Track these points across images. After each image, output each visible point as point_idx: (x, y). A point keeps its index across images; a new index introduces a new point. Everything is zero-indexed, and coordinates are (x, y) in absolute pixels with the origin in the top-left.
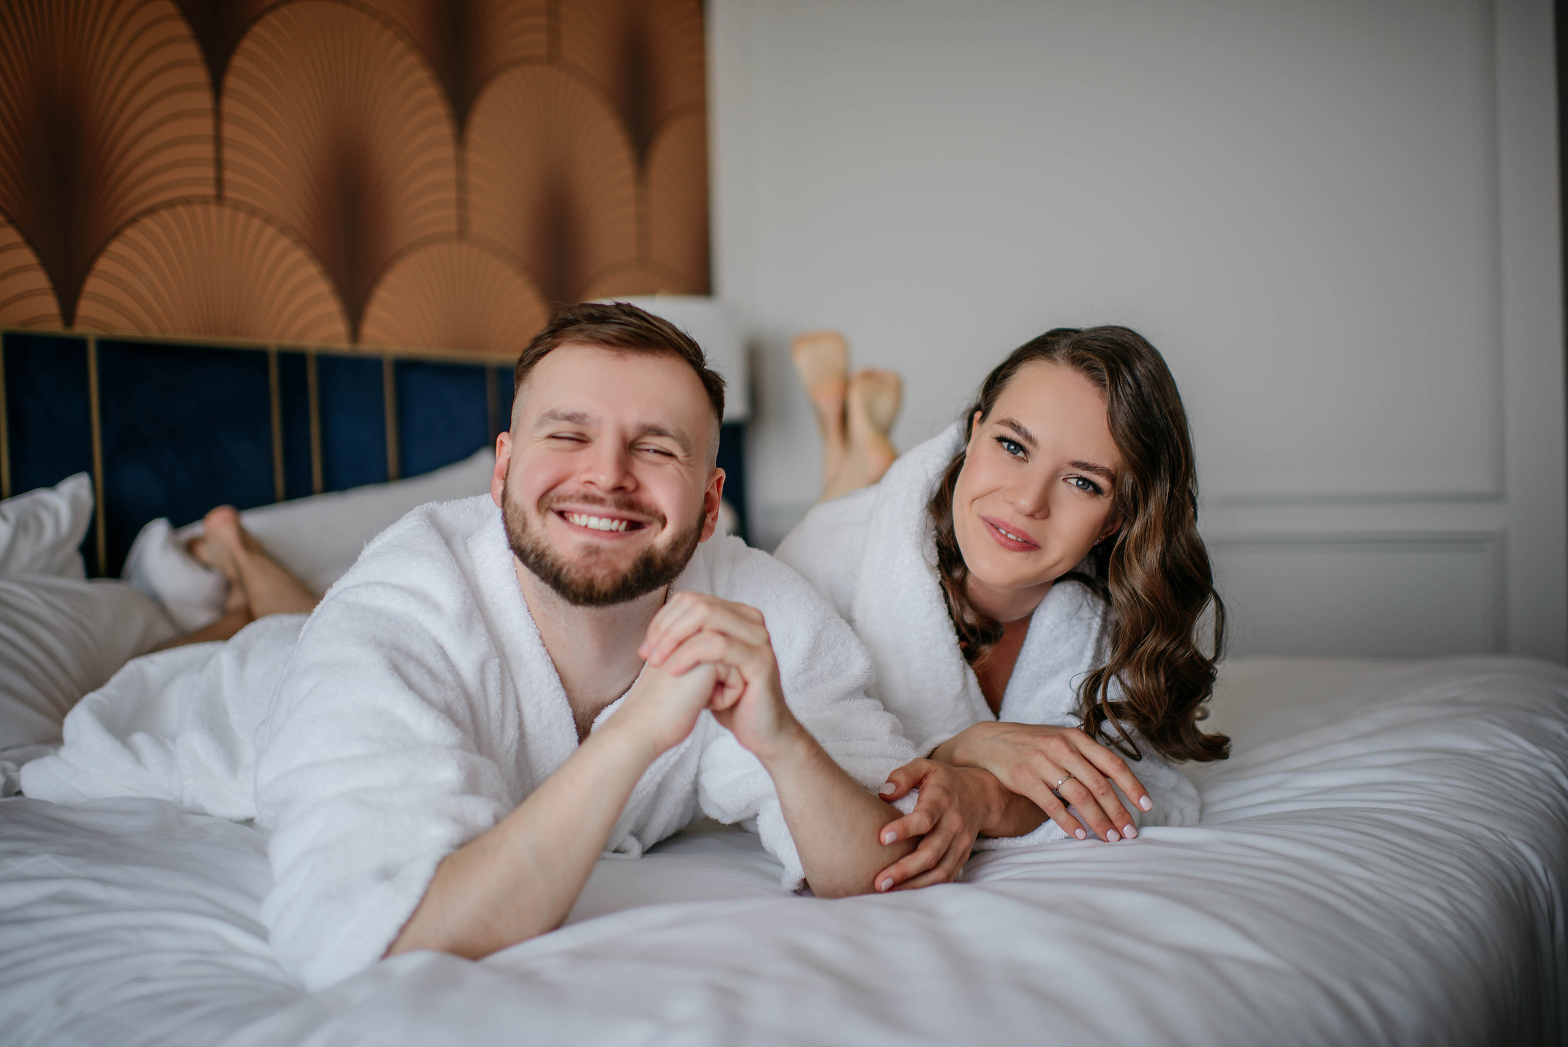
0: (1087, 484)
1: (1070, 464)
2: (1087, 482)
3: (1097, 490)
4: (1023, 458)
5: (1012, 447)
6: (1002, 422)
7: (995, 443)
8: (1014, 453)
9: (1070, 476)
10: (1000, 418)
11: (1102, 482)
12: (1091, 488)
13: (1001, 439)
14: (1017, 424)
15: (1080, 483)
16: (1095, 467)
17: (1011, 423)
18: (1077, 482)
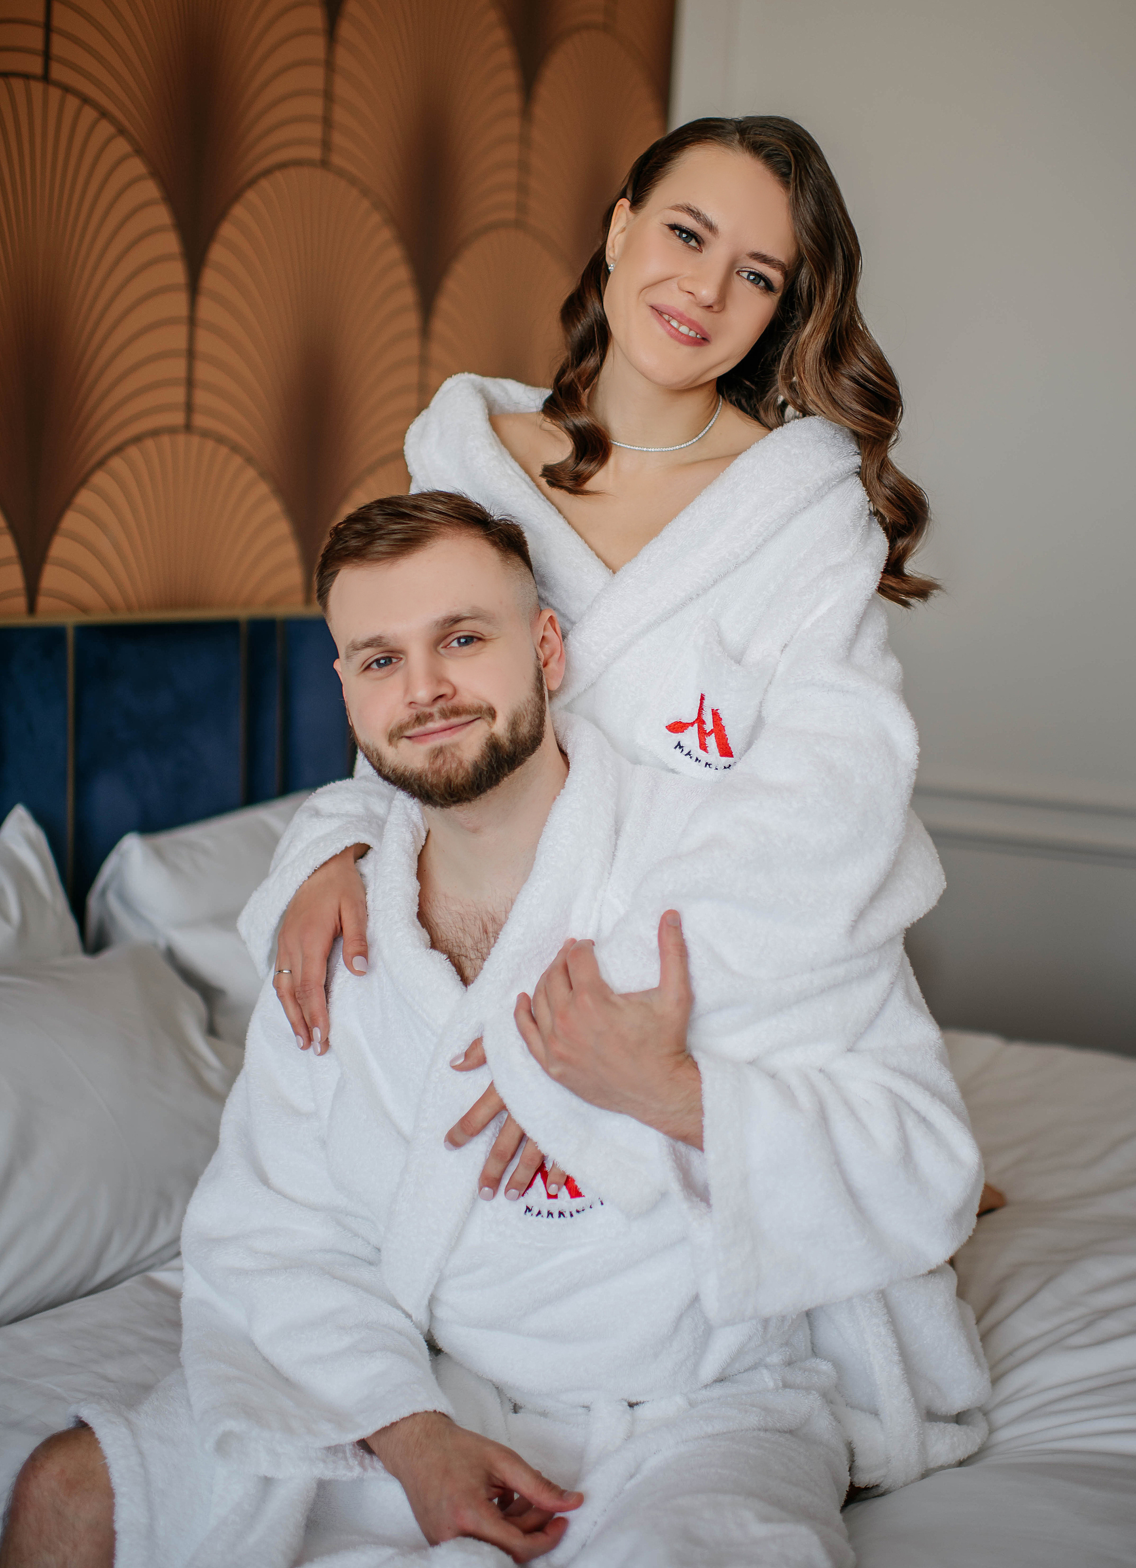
0: (758, 279)
1: (748, 255)
2: (759, 277)
3: (769, 287)
4: (696, 248)
5: (684, 235)
6: (677, 208)
7: (667, 230)
8: (686, 241)
9: (744, 269)
10: (672, 203)
11: (775, 276)
12: (762, 284)
13: (673, 227)
14: (695, 210)
15: (752, 277)
16: (772, 260)
17: (689, 209)
18: (748, 276)
